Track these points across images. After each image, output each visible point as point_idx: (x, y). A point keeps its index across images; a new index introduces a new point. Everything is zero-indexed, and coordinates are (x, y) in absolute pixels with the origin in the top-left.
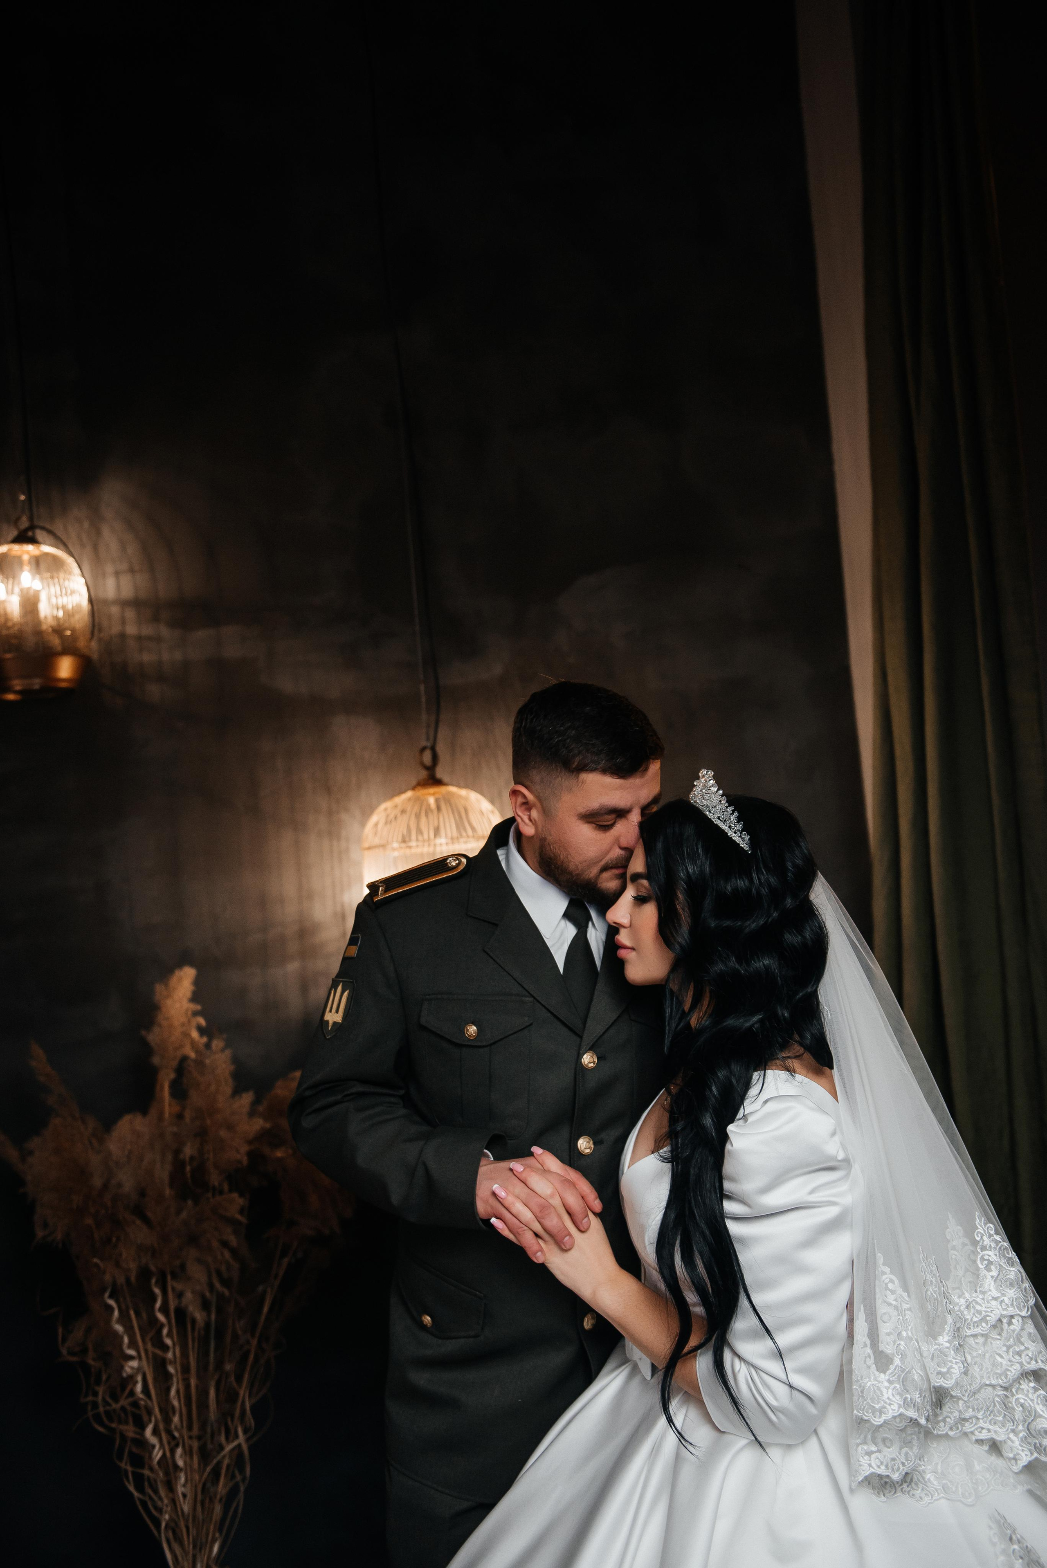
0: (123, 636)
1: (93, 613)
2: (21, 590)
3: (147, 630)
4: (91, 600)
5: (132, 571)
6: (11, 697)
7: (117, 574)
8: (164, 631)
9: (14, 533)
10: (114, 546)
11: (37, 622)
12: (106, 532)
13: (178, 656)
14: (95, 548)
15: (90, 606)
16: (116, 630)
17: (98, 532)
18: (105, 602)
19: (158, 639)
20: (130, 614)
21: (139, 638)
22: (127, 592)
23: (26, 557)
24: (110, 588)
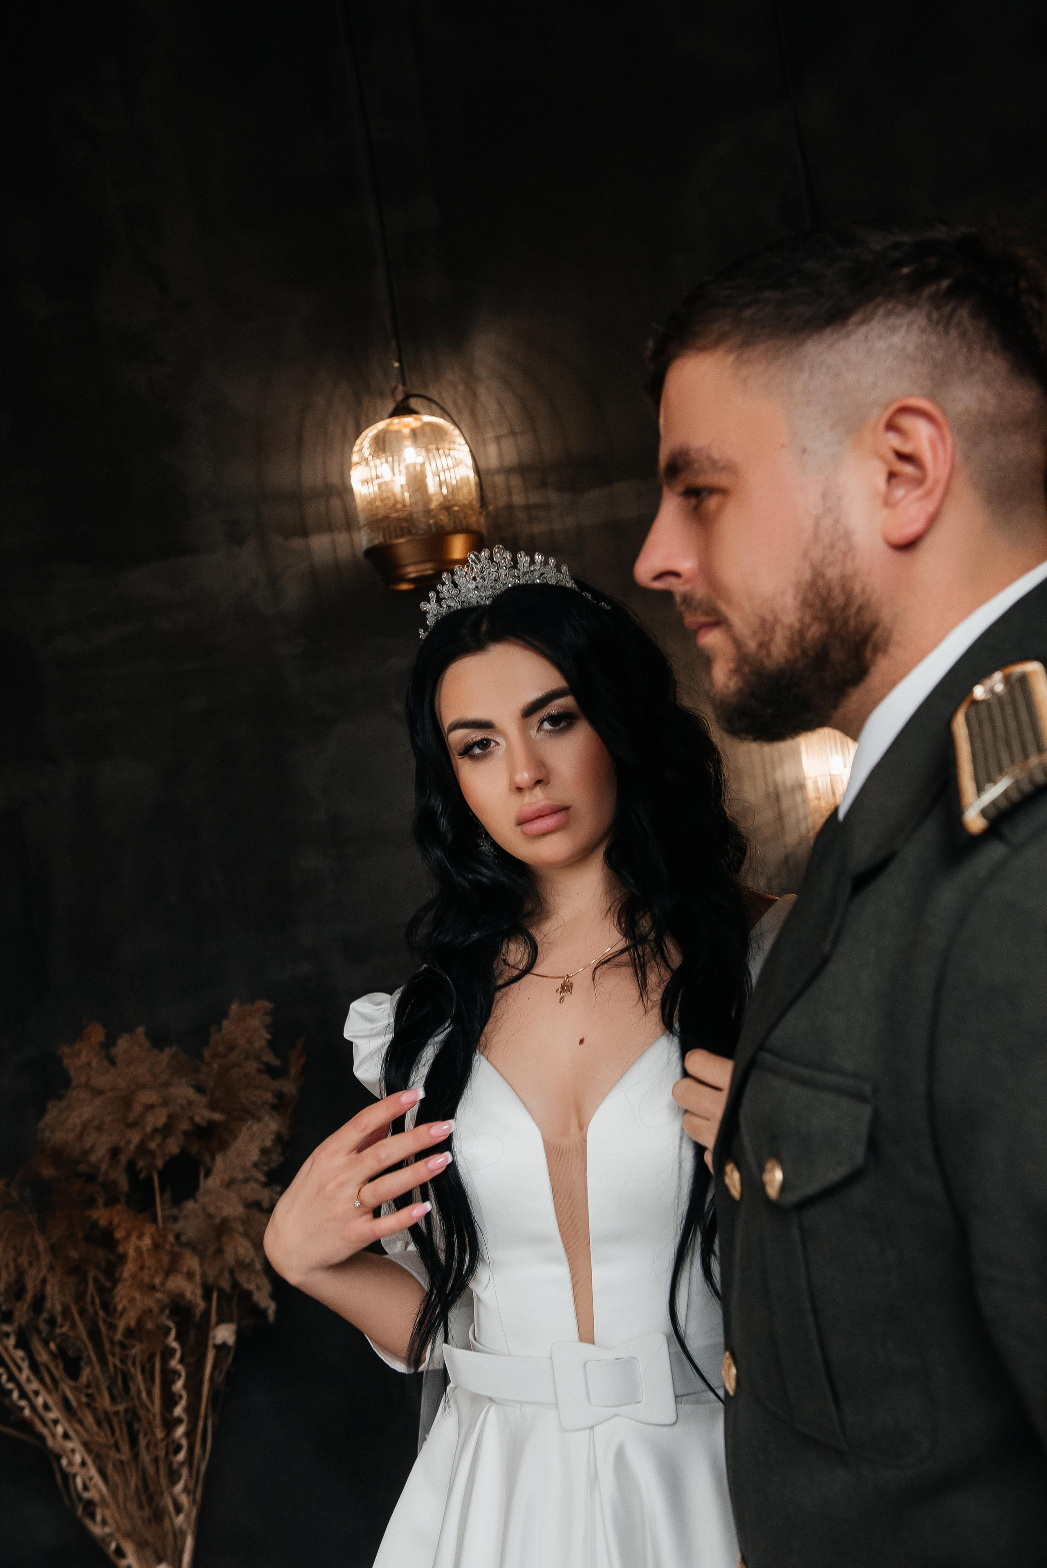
0: (510, 507)
1: (480, 485)
2: (407, 467)
3: (535, 498)
4: (477, 471)
5: (513, 433)
6: (405, 587)
7: (498, 439)
8: (554, 496)
9: (391, 406)
10: (492, 407)
11: (427, 499)
12: (482, 392)
13: (570, 522)
14: (473, 414)
15: (477, 478)
16: (502, 502)
17: (475, 395)
18: (490, 472)
19: (547, 507)
20: (516, 482)
21: (528, 508)
22: (511, 457)
23: (406, 431)
24: (492, 457)
